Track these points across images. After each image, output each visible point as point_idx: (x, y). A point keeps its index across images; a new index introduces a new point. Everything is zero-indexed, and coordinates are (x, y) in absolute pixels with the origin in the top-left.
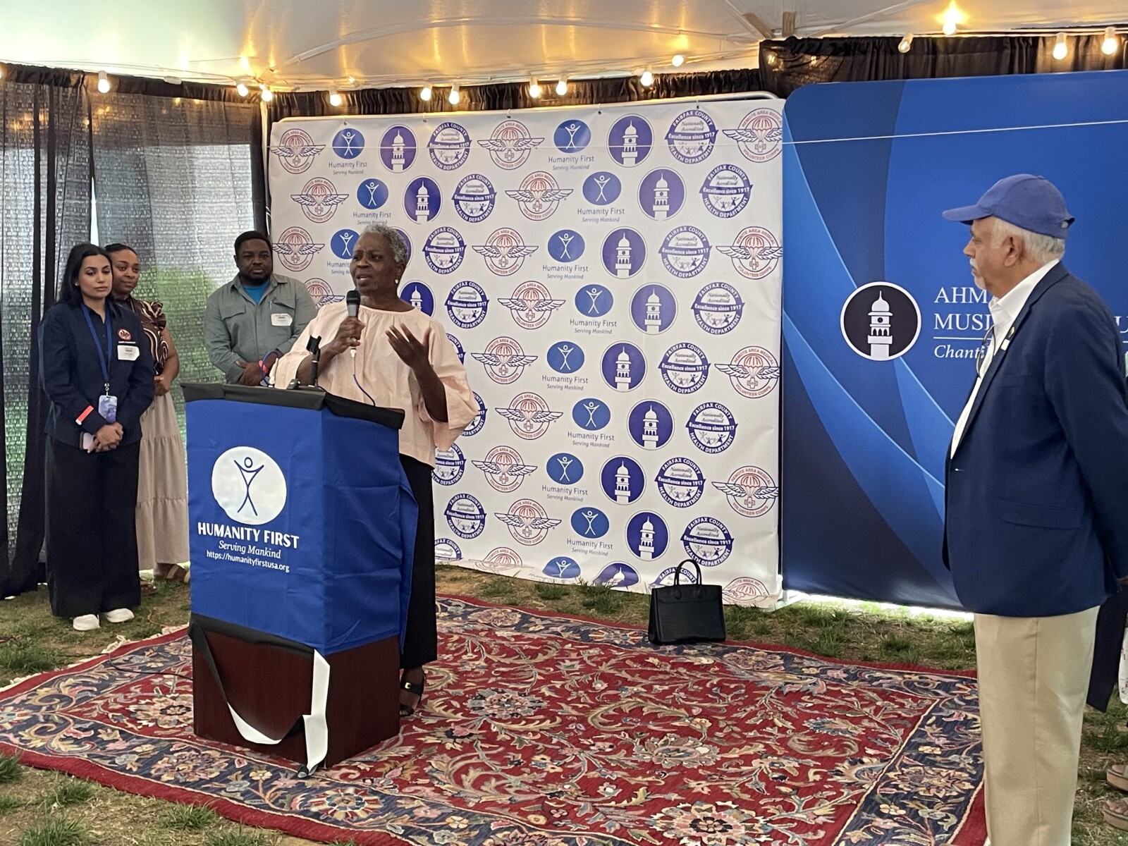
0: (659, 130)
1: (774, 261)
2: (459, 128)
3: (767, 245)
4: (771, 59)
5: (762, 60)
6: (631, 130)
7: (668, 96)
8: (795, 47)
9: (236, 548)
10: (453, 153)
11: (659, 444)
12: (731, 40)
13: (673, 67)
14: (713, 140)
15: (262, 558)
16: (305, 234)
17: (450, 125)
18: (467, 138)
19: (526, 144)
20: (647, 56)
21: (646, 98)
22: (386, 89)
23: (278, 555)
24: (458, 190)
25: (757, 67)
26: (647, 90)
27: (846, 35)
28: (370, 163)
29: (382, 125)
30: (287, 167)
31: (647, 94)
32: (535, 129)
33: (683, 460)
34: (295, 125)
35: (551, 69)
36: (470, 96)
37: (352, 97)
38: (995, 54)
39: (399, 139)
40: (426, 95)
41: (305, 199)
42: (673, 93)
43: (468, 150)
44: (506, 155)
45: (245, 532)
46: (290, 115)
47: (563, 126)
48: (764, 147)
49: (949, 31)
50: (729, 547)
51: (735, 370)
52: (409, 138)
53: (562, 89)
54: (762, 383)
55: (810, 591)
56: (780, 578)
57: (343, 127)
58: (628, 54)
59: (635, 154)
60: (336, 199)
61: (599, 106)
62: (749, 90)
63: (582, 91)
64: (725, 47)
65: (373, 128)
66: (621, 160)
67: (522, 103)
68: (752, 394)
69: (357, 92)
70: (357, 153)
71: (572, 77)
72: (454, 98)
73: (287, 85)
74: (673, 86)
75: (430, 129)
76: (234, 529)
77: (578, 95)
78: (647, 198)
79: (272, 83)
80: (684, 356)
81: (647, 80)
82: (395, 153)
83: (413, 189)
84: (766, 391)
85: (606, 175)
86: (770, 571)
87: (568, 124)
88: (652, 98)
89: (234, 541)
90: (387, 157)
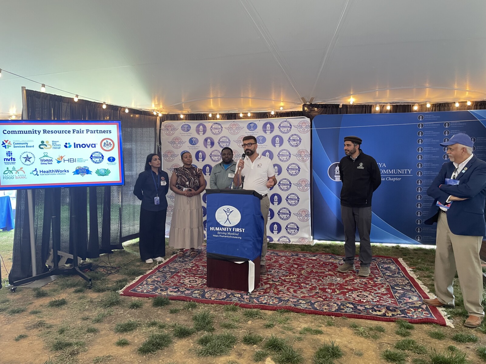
0: (276, 125)
1: (308, 158)
2: (219, 124)
3: (306, 154)
4: (306, 109)
5: (303, 109)
6: (268, 125)
7: (278, 117)
8: (312, 106)
9: (223, 233)
10: (218, 131)
11: (278, 204)
12: (295, 104)
13: (280, 110)
14: (291, 128)
15: (232, 236)
16: (172, 152)
17: (217, 123)
18: (222, 127)
19: (239, 128)
20: (272, 107)
21: (272, 118)
22: (197, 114)
23: (238, 234)
24: (219, 140)
25: (302, 110)
26: (272, 115)
27: (325, 103)
28: (193, 133)
29: (196, 123)
30: (167, 134)
31: (272, 116)
32: (241, 125)
33: (285, 208)
34: (169, 123)
35: (245, 110)
36: (222, 116)
37: (187, 116)
38: (361, 109)
39: (201, 127)
40: (210, 116)
41: (173, 142)
42: (279, 116)
43: (222, 130)
44: (233, 131)
45: (227, 229)
46: (167, 120)
47: (249, 124)
48: (305, 130)
49: (351, 103)
50: (298, 230)
51: (298, 185)
52: (204, 127)
53: (249, 115)
54: (306, 188)
55: (319, 240)
56: (312, 237)
57: (184, 124)
58: (267, 107)
59: (270, 131)
60: (181, 142)
61: (259, 119)
62: (299, 116)
63: (254, 115)
64: (293, 105)
65: (194, 124)
66: (266, 133)
67: (237, 118)
68: (303, 191)
69: (188, 114)
70: (188, 130)
71: (252, 112)
72: (218, 116)
73: (166, 112)
74: (280, 115)
75: (211, 124)
76: (223, 228)
77: (253, 116)
78: (274, 143)
79: (161, 111)
80: (284, 182)
81: (273, 113)
82: (200, 130)
83: (206, 140)
84: (307, 190)
85: (262, 136)
86: (309, 235)
87: (251, 123)
88: (273, 117)
89: (223, 231)
90: (198, 131)
